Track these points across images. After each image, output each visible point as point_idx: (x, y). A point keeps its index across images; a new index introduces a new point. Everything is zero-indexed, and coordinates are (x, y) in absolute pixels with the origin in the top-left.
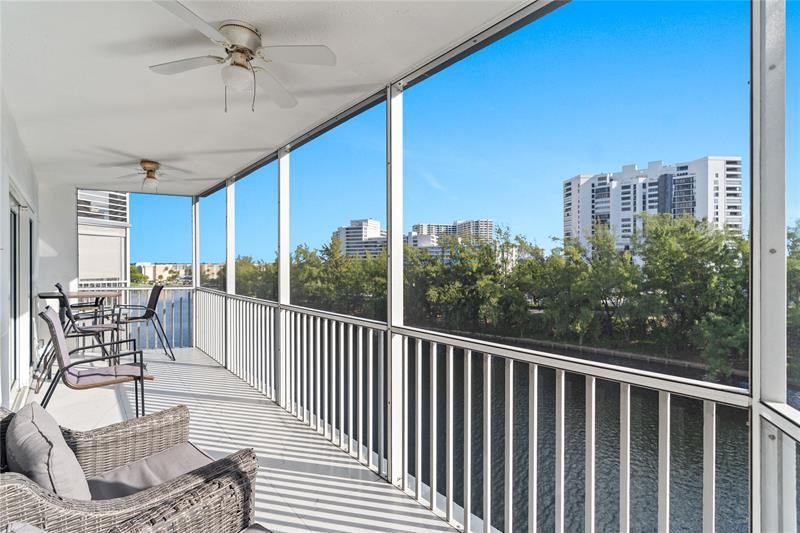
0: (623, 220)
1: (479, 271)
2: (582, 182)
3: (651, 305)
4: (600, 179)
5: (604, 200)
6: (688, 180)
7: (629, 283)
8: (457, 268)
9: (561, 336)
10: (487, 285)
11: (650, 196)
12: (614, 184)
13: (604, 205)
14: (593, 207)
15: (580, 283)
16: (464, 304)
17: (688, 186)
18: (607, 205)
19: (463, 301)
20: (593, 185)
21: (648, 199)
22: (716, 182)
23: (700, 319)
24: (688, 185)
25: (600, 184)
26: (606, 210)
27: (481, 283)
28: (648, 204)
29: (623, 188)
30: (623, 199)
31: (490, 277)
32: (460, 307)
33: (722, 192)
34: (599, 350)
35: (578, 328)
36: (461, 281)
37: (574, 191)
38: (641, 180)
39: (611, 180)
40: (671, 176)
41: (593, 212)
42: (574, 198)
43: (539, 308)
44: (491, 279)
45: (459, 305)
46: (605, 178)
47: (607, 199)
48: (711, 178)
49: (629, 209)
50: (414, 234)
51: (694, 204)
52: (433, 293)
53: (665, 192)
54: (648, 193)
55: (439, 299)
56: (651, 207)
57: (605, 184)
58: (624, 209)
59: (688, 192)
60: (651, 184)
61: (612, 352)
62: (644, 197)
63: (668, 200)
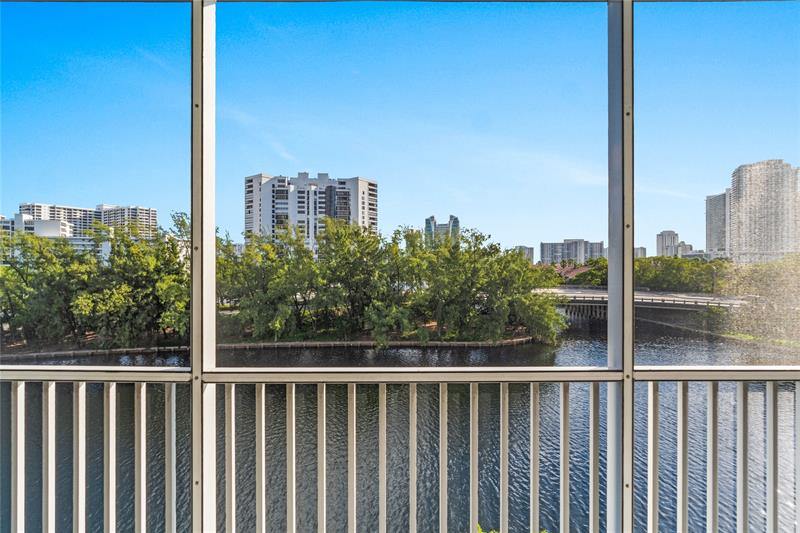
0: (299, 222)
1: (158, 270)
2: (264, 181)
3: (335, 297)
4: (279, 181)
5: (283, 201)
6: (345, 193)
7: (320, 279)
8: (124, 267)
9: (259, 336)
10: (170, 287)
11: (320, 203)
12: (292, 188)
13: (283, 206)
14: (273, 207)
15: (278, 280)
16: (135, 314)
17: (345, 199)
18: (286, 206)
19: (134, 309)
20: (273, 186)
21: (318, 205)
22: (363, 198)
23: (368, 306)
24: (345, 197)
25: (279, 186)
26: (285, 211)
27: (162, 286)
28: (318, 210)
29: (299, 192)
30: (299, 202)
31: (174, 277)
32: (129, 316)
33: (366, 206)
34: (293, 343)
35: (278, 325)
36: (129, 284)
37: (256, 188)
38: (313, 188)
39: (289, 184)
40: (335, 188)
41: (273, 212)
42: (256, 196)
43: (232, 309)
44: (174, 281)
45: (127, 316)
46: (284, 181)
47: (285, 201)
48: (360, 195)
49: (303, 212)
50: (26, 217)
51: (350, 213)
52: (83, 303)
53: (331, 202)
54: (318, 200)
55: (94, 311)
56: (320, 213)
57: (284, 186)
58: (299, 212)
59: (346, 203)
60: (320, 193)
61: (304, 343)
62: (315, 203)
63: (332, 208)
